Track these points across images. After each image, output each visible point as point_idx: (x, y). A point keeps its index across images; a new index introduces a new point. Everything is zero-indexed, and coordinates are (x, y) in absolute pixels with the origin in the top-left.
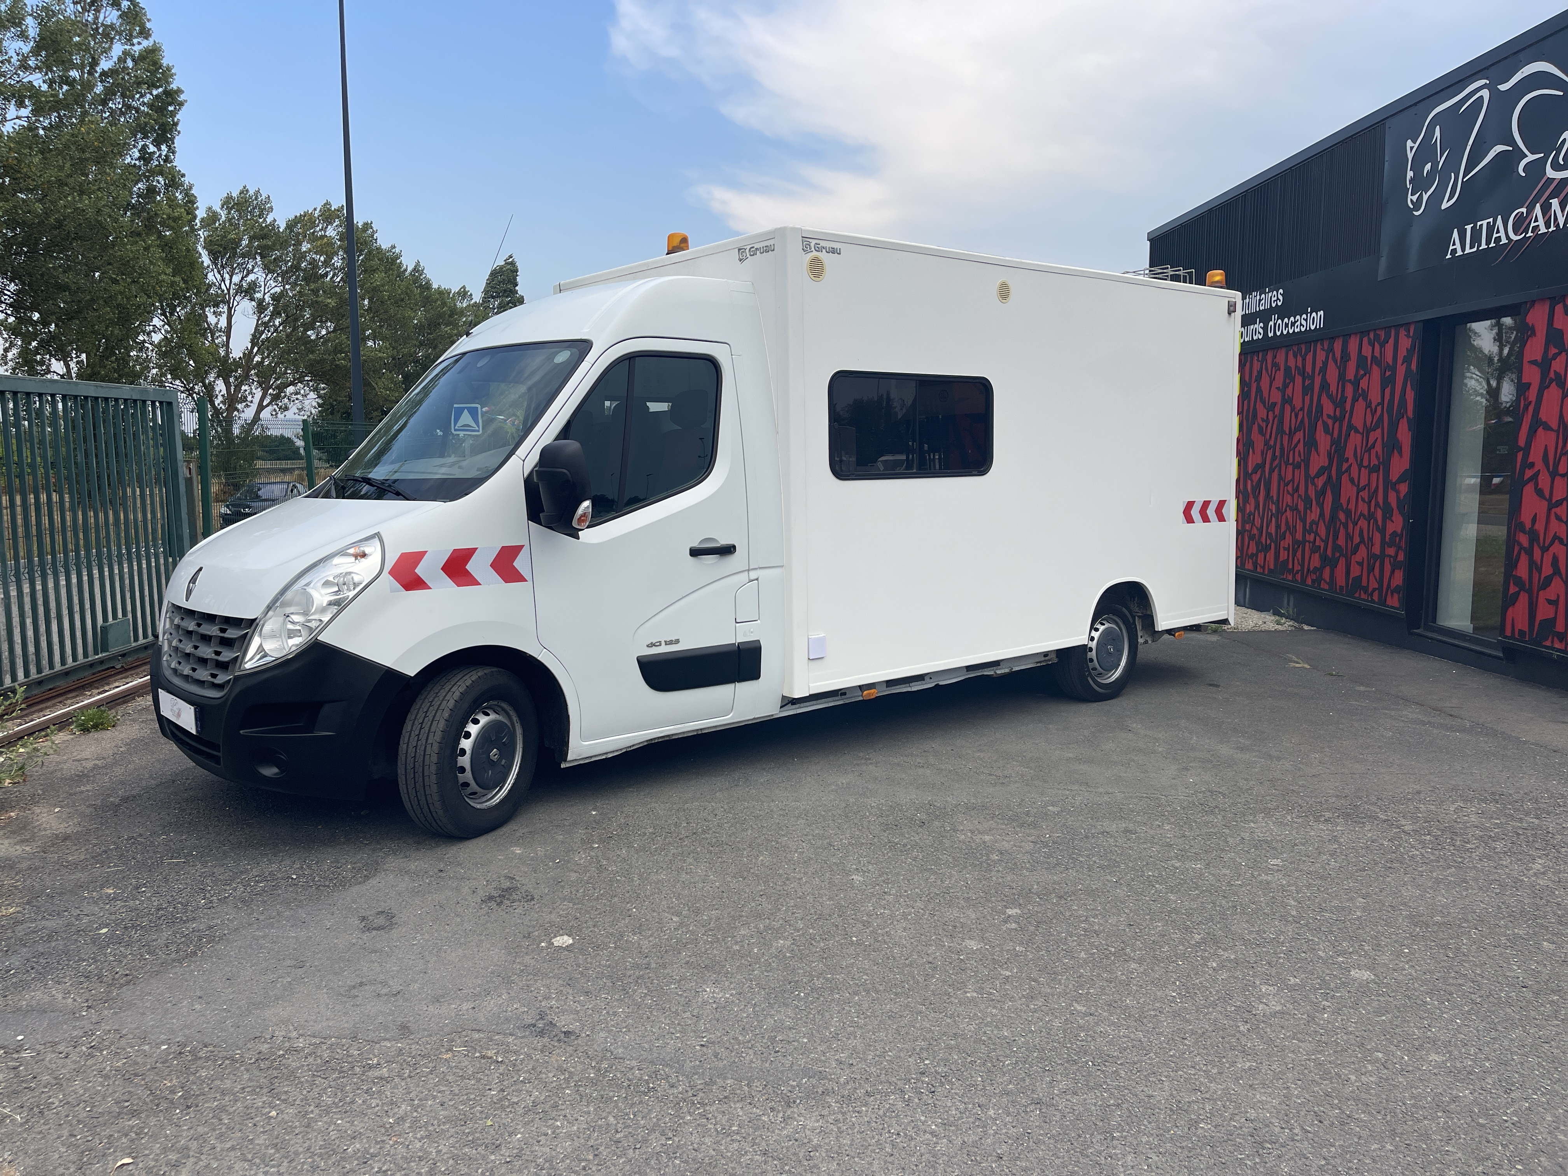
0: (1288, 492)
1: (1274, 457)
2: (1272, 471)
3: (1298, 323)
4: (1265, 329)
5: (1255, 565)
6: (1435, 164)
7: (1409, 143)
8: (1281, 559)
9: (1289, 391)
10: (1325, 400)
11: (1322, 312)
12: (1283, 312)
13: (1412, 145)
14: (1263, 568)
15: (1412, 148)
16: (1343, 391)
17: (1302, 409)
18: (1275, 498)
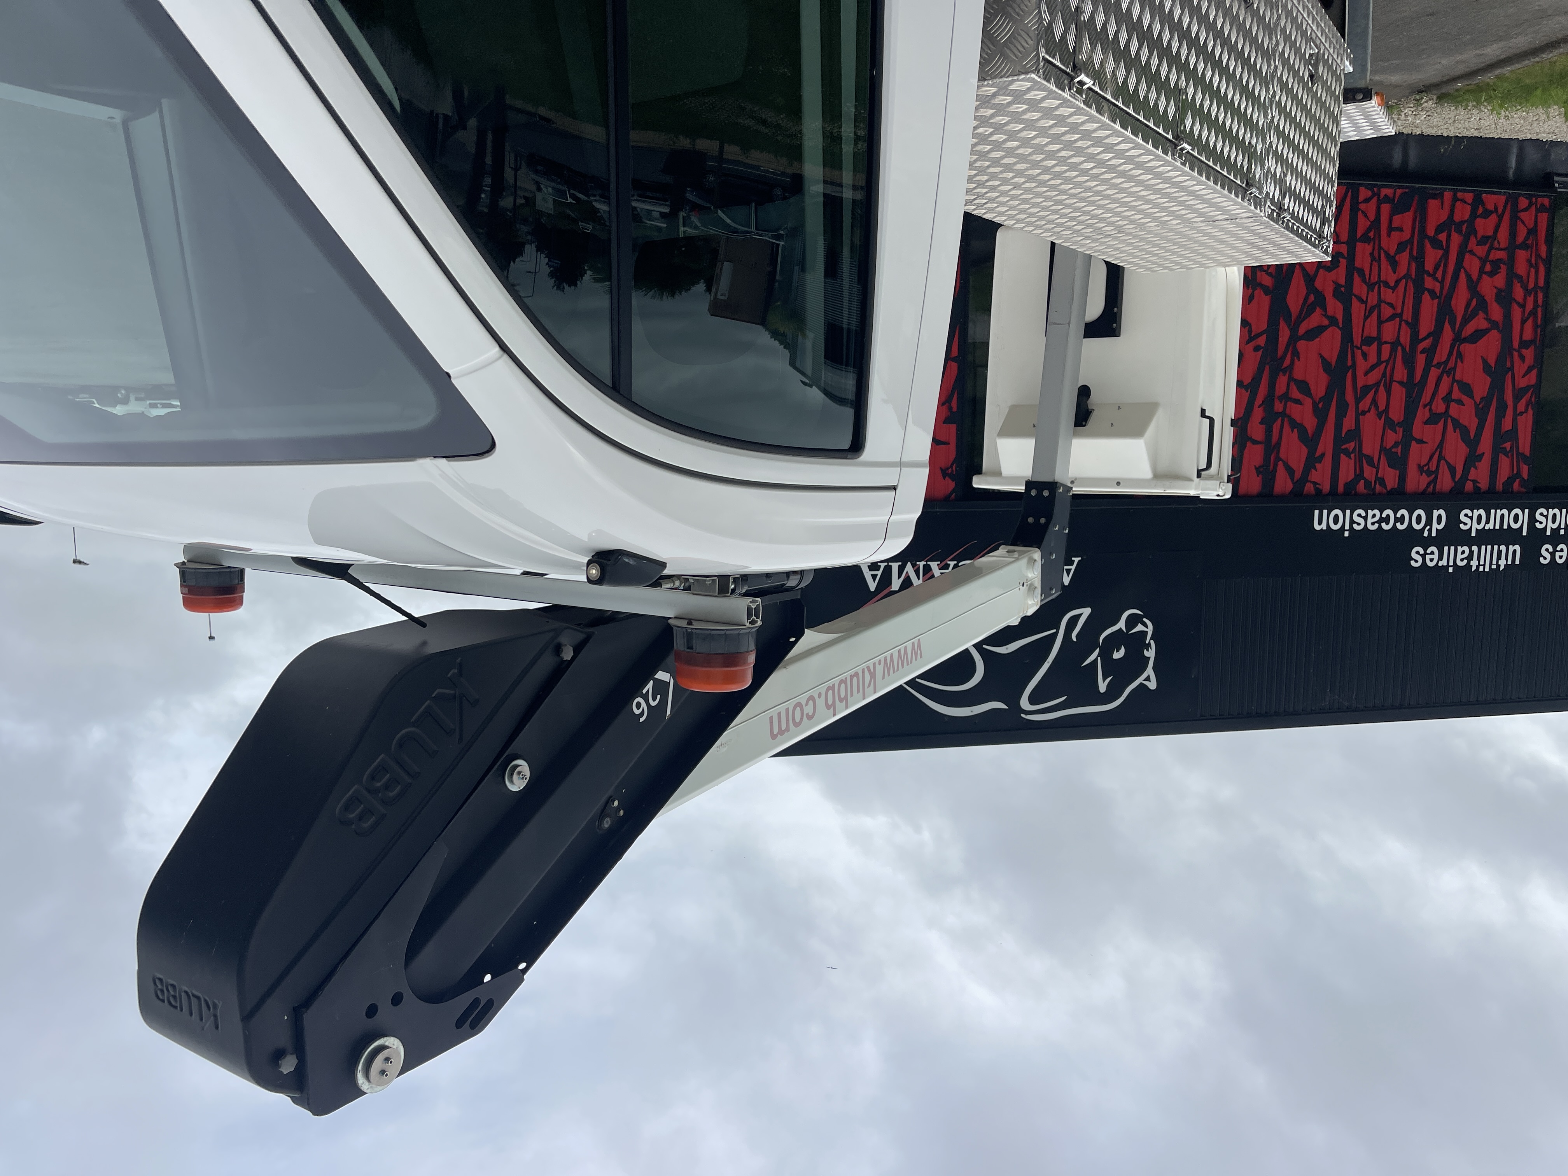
0: (1391, 305)
1: (1430, 352)
2: (1436, 334)
3: (1370, 520)
4: (1453, 520)
5: (1478, 201)
6: (1106, 655)
7: (1152, 685)
8: (1409, 216)
9: (1392, 438)
10: (1310, 422)
11: (1317, 527)
12: (1413, 537)
13: (1146, 683)
14: (1455, 199)
15: (1148, 679)
16: (1269, 431)
17: (1364, 413)
18: (1426, 296)
